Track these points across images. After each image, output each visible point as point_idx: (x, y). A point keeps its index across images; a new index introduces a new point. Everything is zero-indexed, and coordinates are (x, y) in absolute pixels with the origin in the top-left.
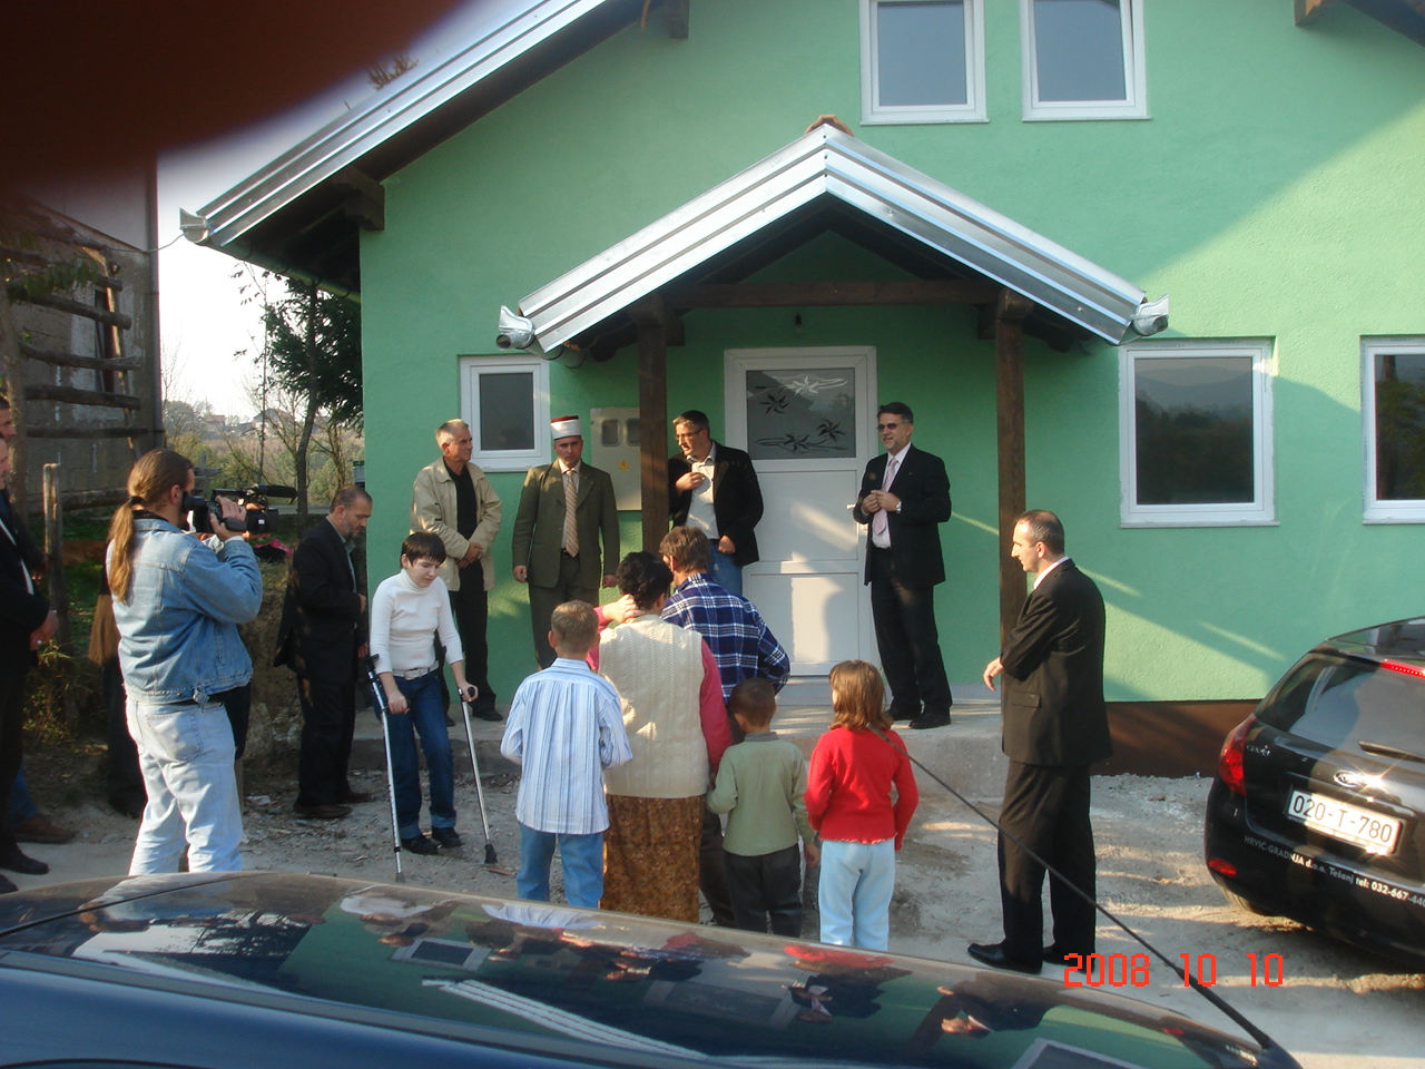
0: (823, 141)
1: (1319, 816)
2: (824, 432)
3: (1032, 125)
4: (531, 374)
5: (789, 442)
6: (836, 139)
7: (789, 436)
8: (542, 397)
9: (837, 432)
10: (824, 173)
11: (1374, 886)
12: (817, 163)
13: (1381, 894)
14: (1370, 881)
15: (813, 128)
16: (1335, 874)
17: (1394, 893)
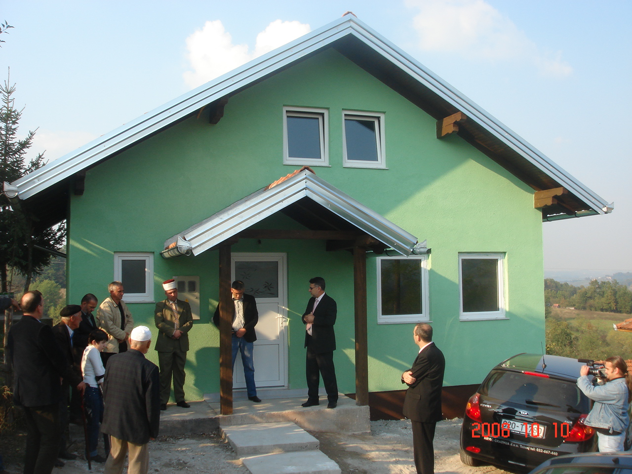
0: (305, 176)
1: (513, 427)
2: (265, 287)
3: (347, 169)
4: (144, 261)
5: (252, 291)
6: (309, 175)
7: (252, 289)
8: (149, 270)
9: (271, 287)
10: (305, 189)
11: (537, 450)
12: (302, 185)
13: (540, 452)
14: (536, 448)
15: (301, 171)
16: (522, 447)
17: (545, 452)
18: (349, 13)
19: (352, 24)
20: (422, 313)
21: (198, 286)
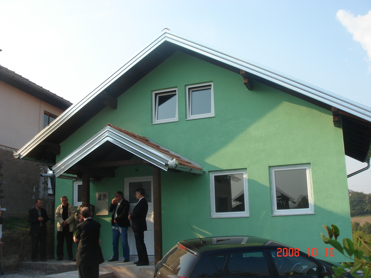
0: (107, 129)
3: (188, 121)
9: (148, 196)
10: (107, 136)
18: (164, 29)
19: (167, 35)
20: (244, 211)
21: (107, 196)
